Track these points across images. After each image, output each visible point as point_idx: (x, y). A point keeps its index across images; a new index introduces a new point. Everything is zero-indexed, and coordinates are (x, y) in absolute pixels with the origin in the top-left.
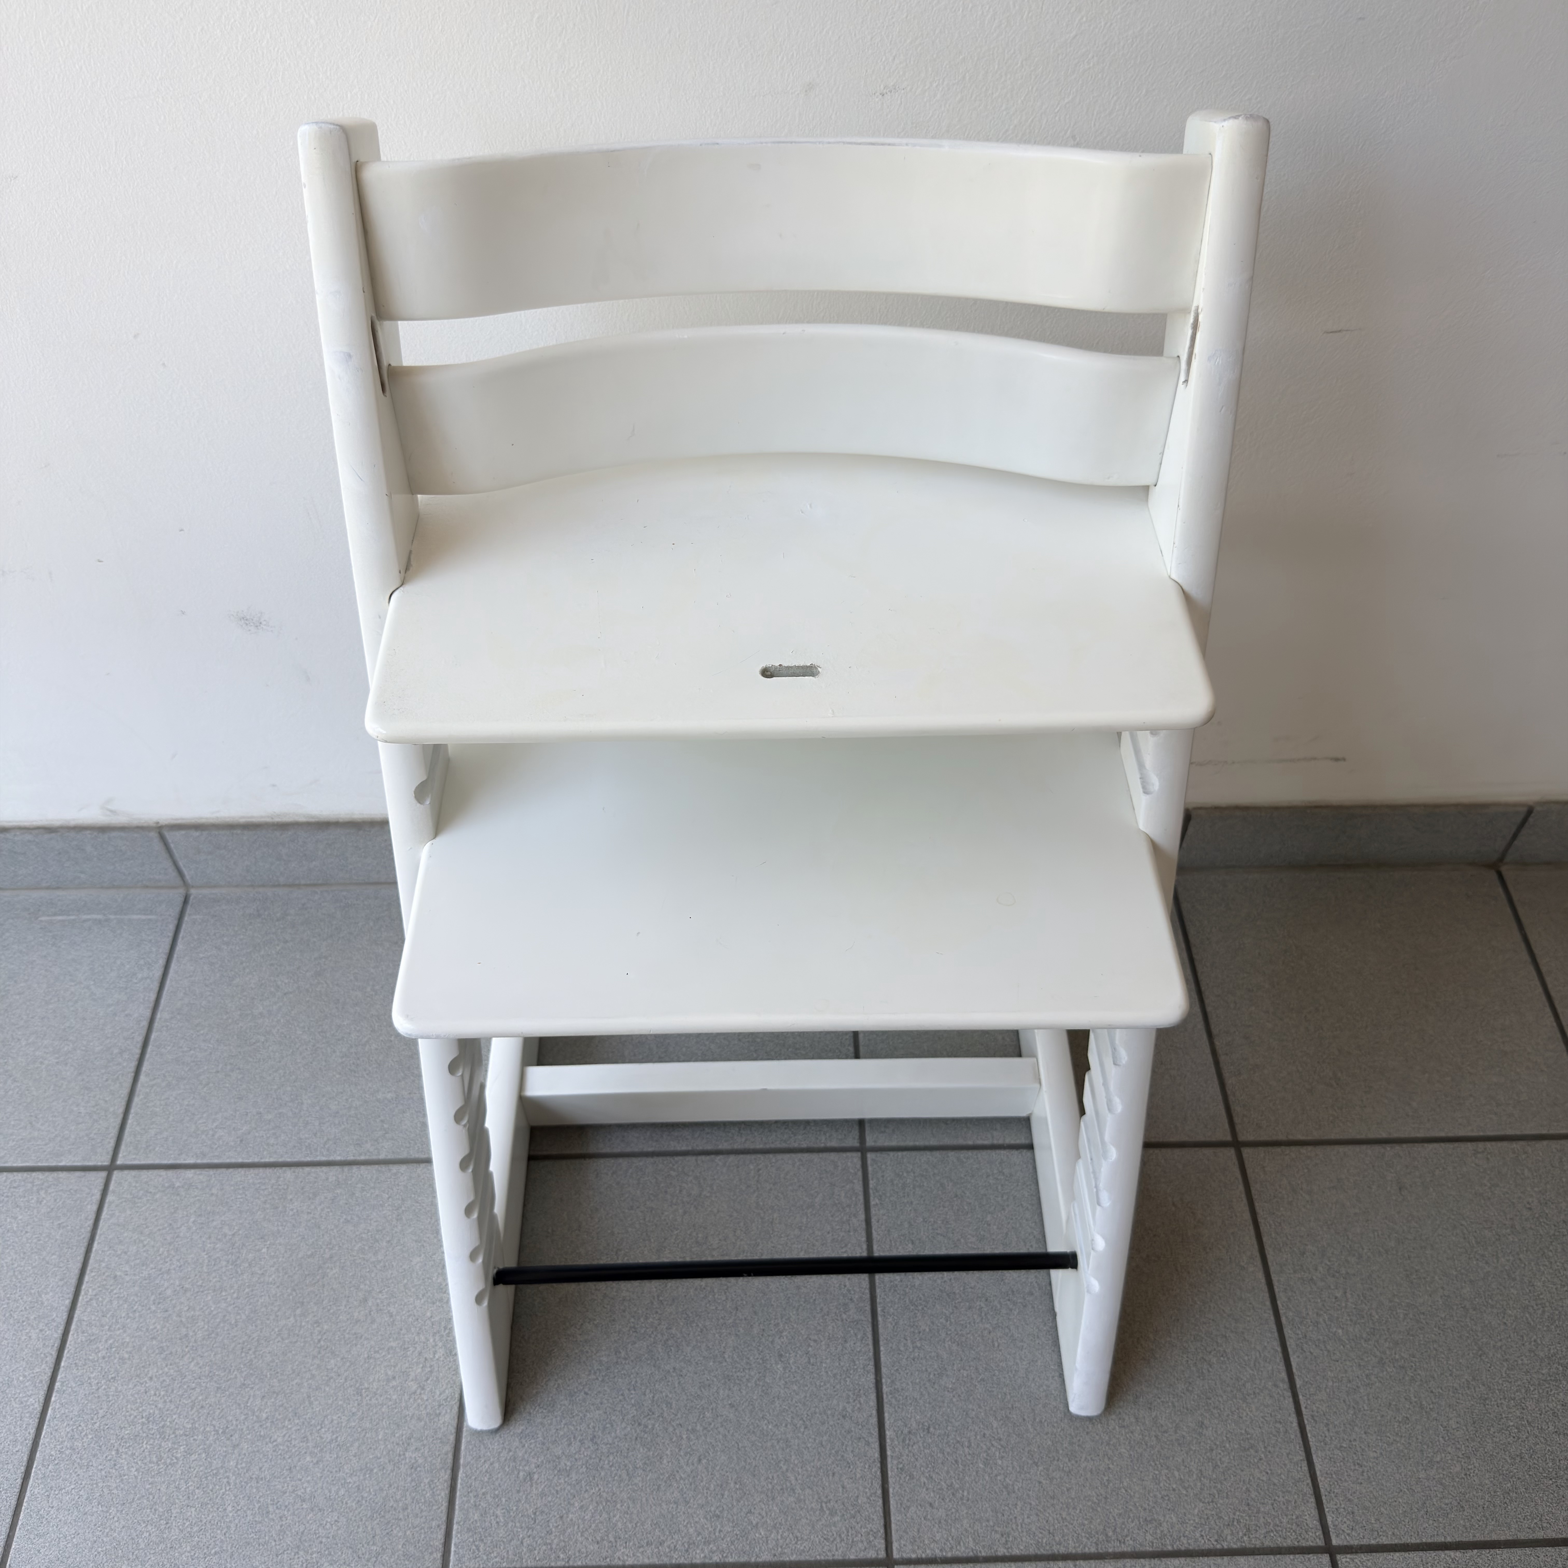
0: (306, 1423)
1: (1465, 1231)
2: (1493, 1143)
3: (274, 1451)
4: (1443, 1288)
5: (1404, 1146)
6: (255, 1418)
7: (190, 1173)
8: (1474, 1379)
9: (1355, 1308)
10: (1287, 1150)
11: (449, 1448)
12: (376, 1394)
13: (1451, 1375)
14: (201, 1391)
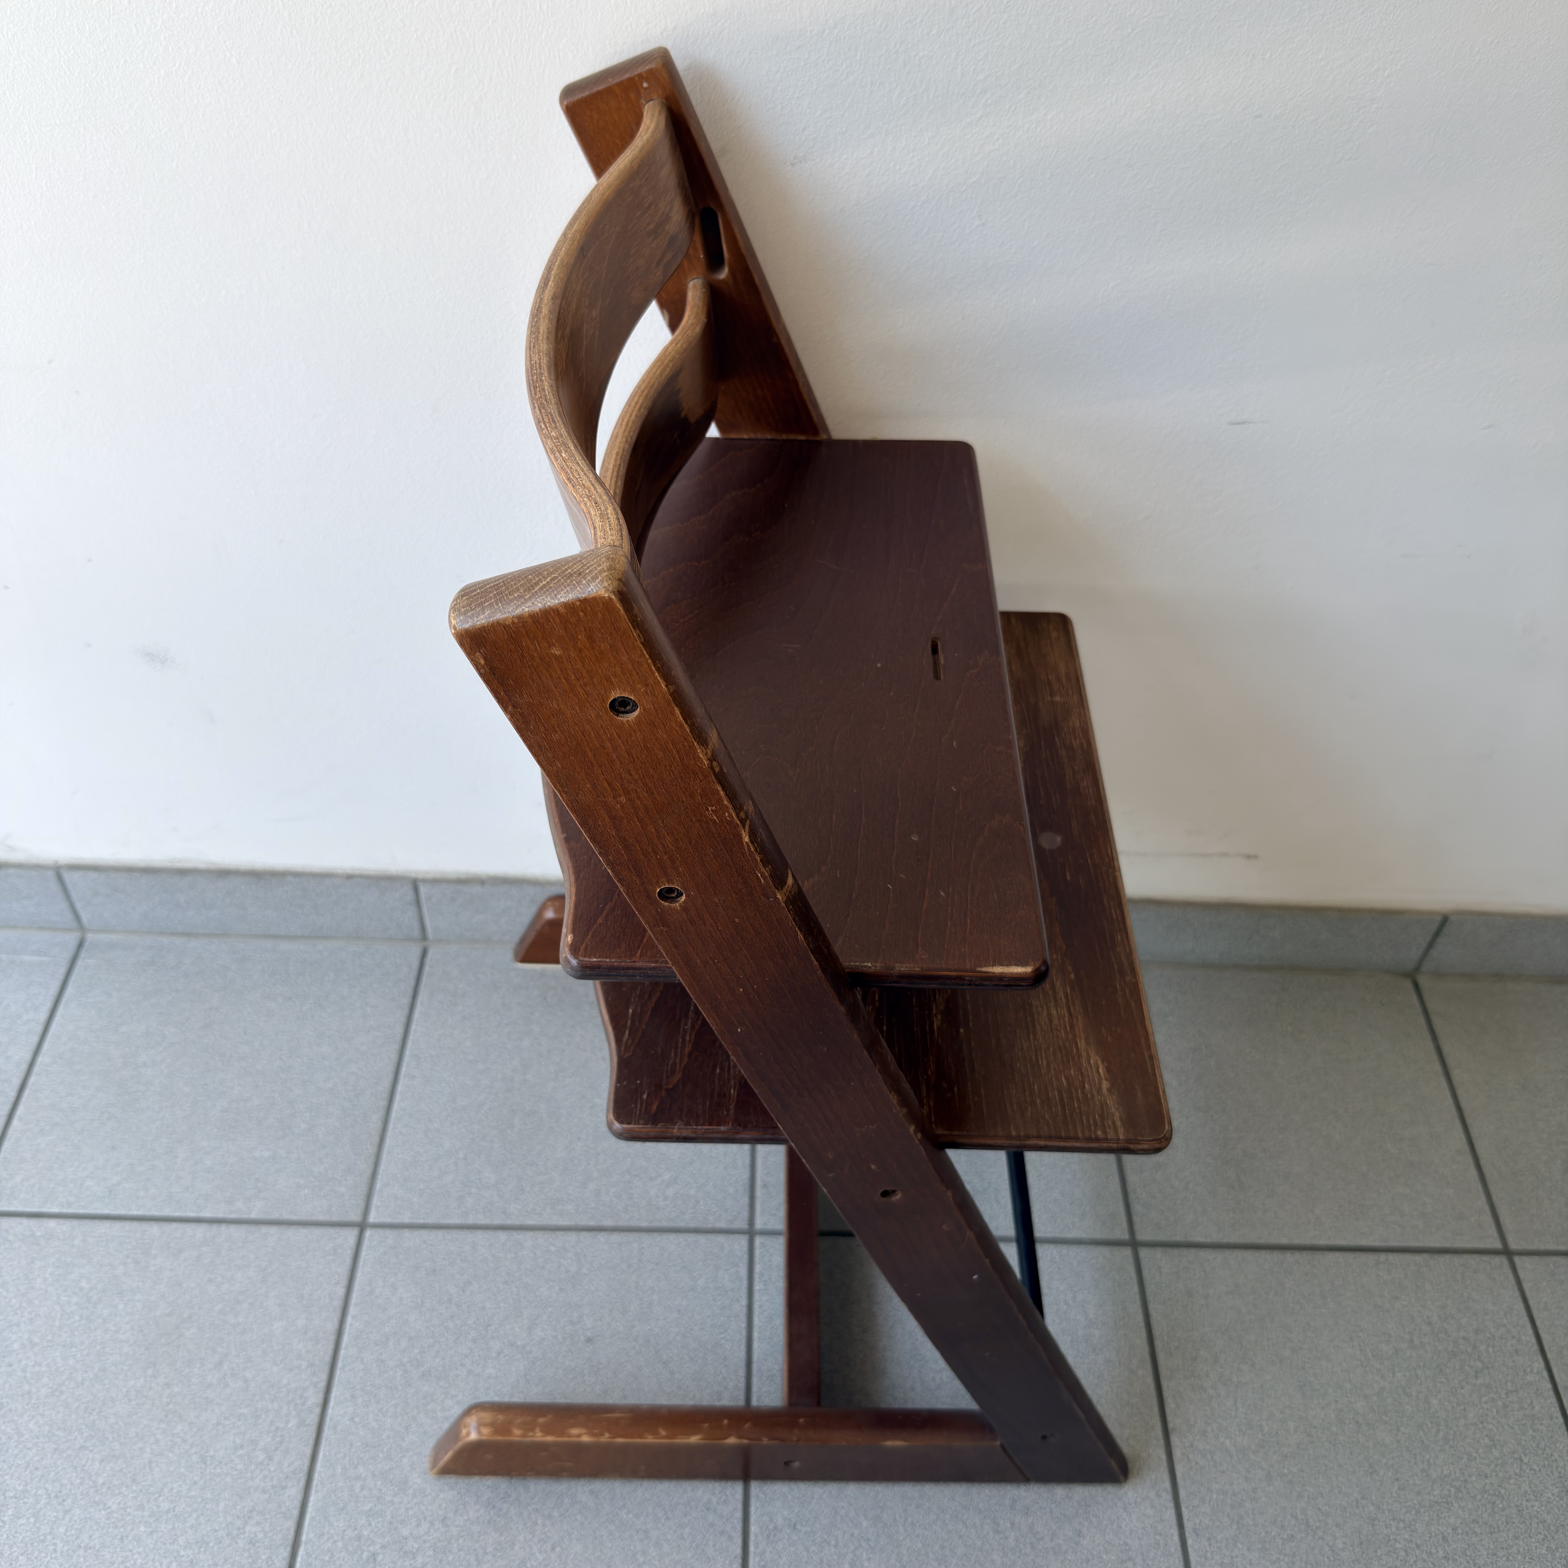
0: (144, 1491)
1: (1362, 1344)
2: (1395, 1254)
3: (108, 1519)
4: (1336, 1401)
5: (1305, 1253)
6: (91, 1483)
7: (52, 1223)
8: (1363, 1498)
9: (1245, 1418)
10: (1185, 1251)
11: (291, 1524)
12: (220, 1463)
13: (1340, 1492)
14: (38, 1450)
